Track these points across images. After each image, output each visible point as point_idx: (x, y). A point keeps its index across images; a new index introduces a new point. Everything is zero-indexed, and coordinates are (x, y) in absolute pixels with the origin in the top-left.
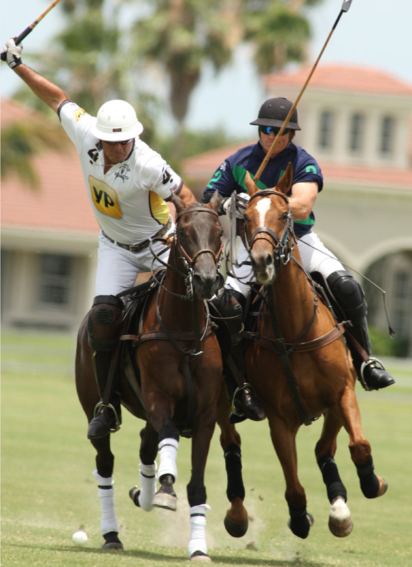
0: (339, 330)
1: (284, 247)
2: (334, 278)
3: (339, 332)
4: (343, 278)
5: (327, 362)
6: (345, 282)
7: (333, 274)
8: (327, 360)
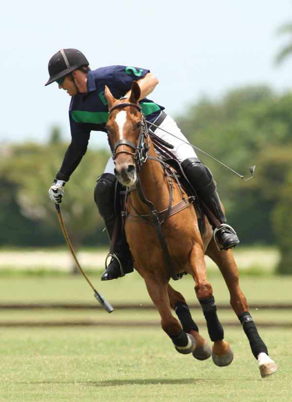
0: (186, 203)
1: (142, 149)
2: (187, 163)
3: (186, 204)
4: (193, 164)
5: (177, 230)
6: (196, 167)
7: (185, 160)
8: (177, 228)
